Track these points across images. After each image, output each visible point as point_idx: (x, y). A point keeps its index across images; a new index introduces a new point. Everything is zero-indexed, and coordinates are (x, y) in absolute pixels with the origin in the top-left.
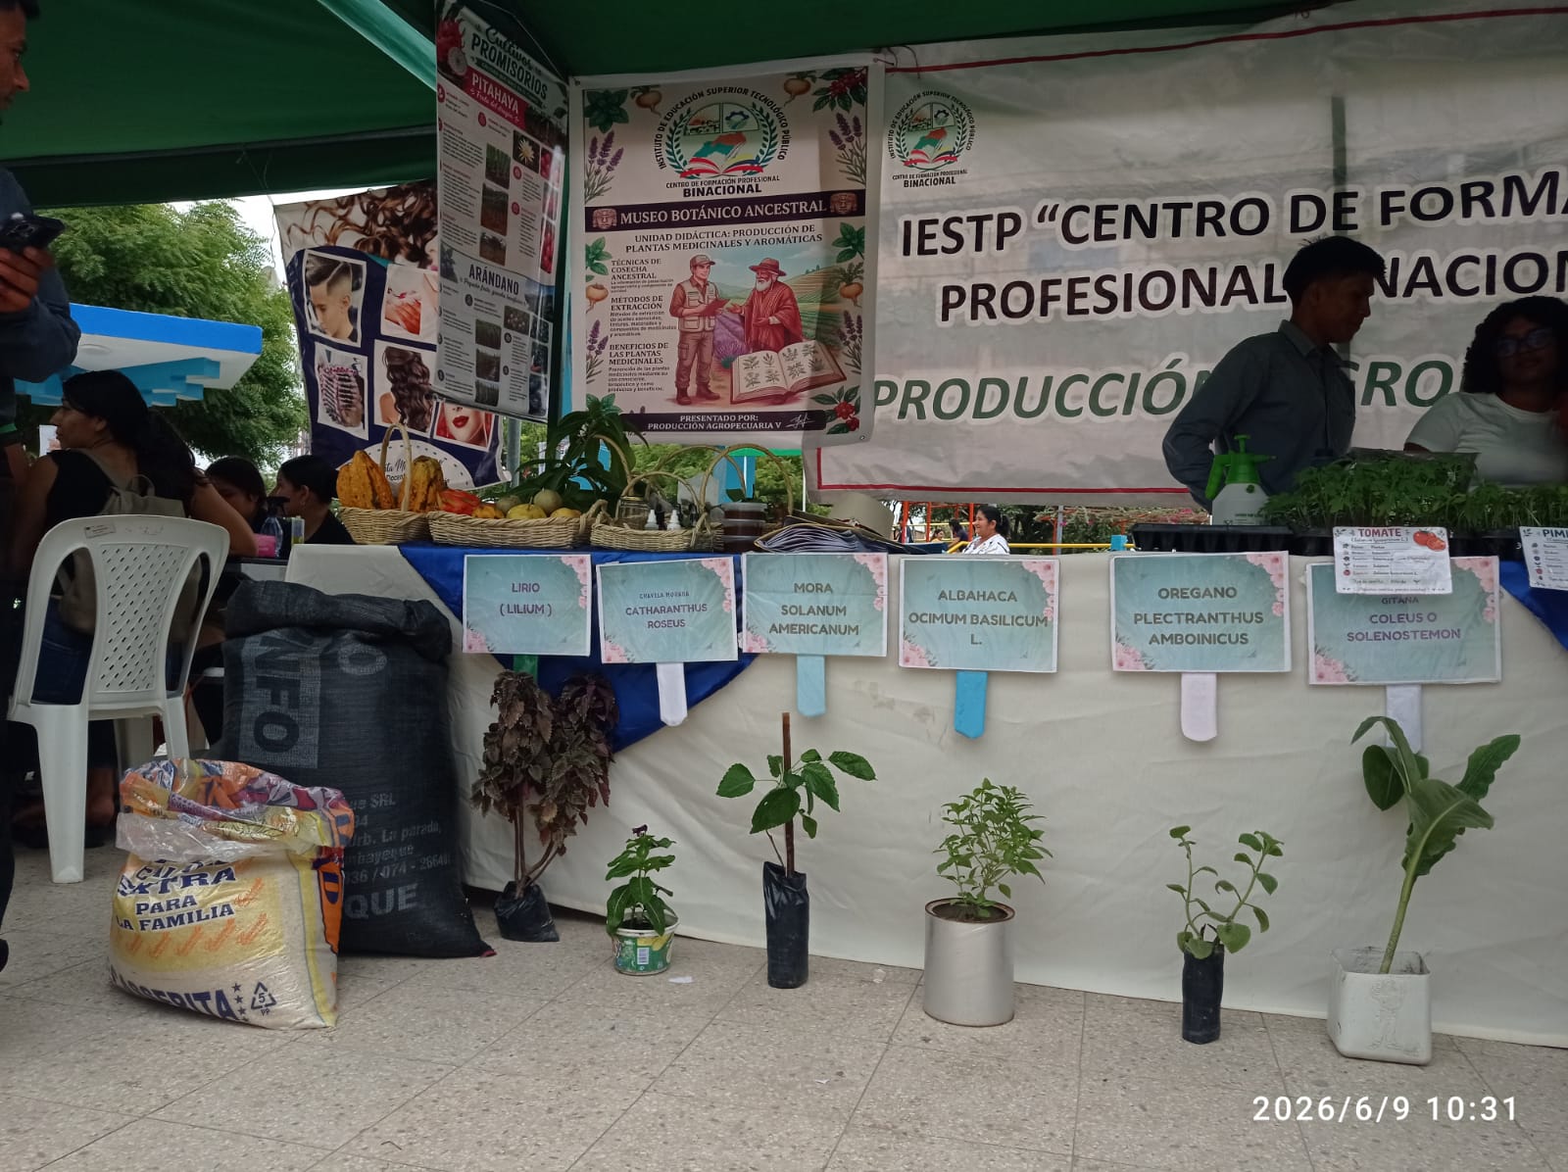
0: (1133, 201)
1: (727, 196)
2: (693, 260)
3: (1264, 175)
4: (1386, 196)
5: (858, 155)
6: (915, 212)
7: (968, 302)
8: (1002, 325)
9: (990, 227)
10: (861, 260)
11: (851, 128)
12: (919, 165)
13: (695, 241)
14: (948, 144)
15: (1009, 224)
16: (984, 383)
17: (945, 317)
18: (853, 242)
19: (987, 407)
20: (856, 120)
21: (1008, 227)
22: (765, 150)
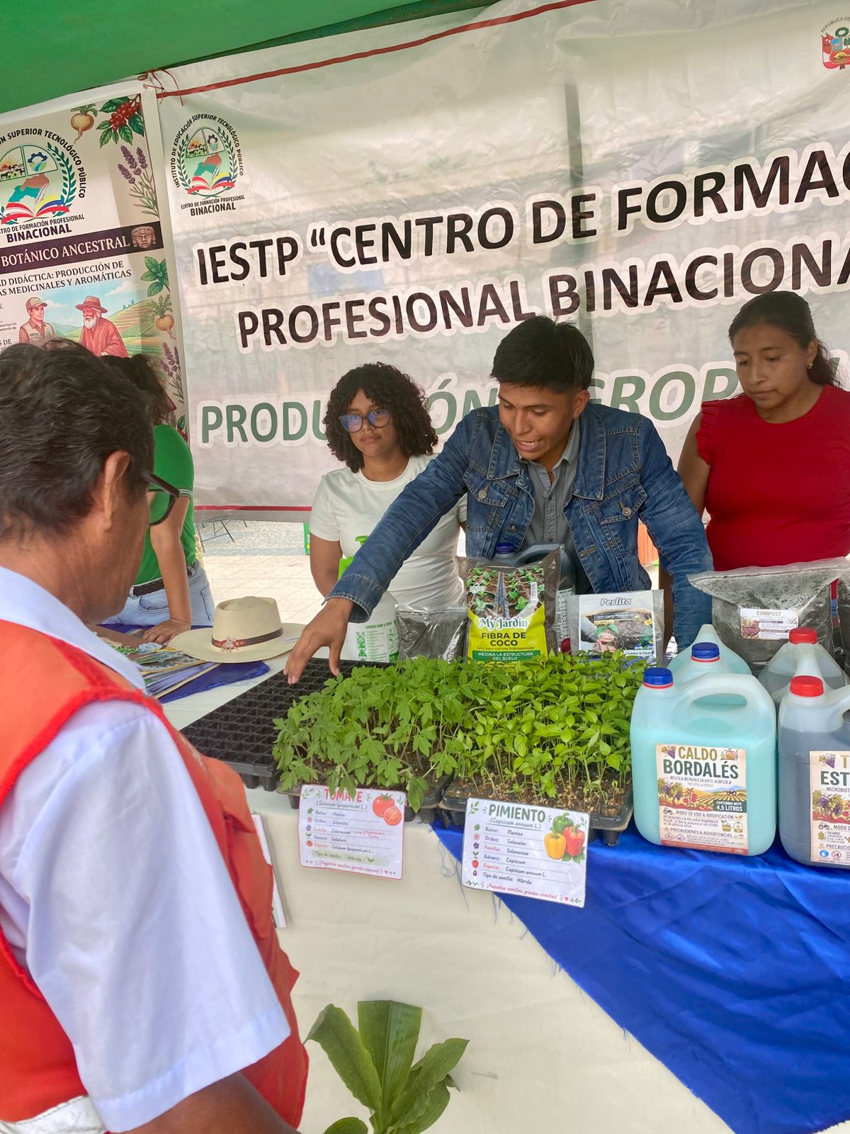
0: (388, 219)
1: (44, 238)
2: (28, 303)
3: (506, 181)
4: (623, 195)
5: (147, 186)
6: (206, 240)
7: (260, 328)
8: (293, 349)
9: (272, 251)
10: (168, 293)
11: (137, 161)
12: (201, 191)
13: (26, 284)
14: (224, 171)
15: (287, 249)
16: (287, 406)
17: (245, 344)
18: (159, 275)
19: (293, 430)
20: (139, 152)
21: (288, 251)
22: (67, 190)
